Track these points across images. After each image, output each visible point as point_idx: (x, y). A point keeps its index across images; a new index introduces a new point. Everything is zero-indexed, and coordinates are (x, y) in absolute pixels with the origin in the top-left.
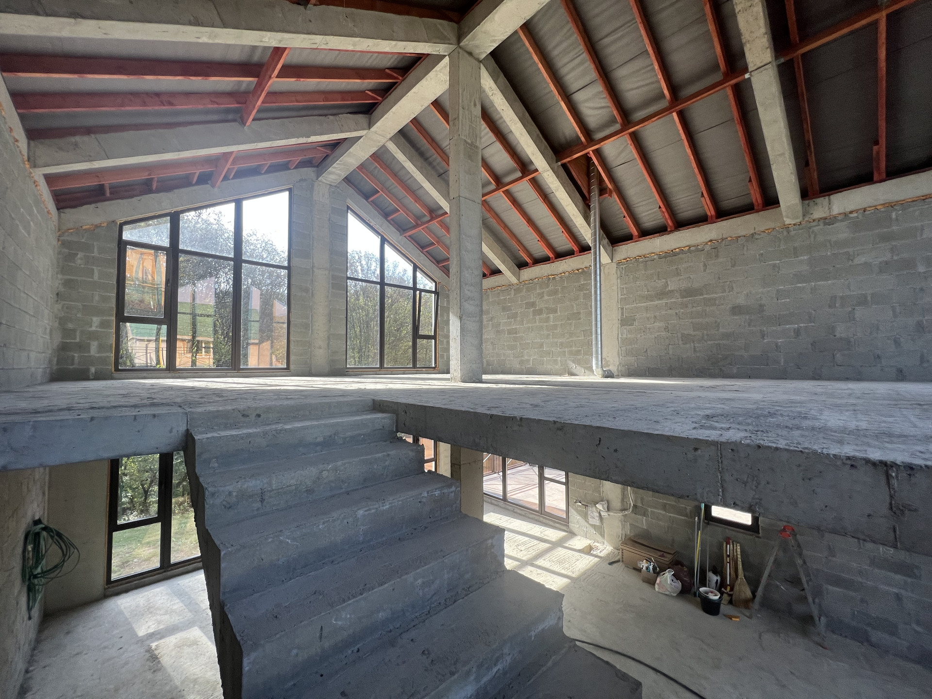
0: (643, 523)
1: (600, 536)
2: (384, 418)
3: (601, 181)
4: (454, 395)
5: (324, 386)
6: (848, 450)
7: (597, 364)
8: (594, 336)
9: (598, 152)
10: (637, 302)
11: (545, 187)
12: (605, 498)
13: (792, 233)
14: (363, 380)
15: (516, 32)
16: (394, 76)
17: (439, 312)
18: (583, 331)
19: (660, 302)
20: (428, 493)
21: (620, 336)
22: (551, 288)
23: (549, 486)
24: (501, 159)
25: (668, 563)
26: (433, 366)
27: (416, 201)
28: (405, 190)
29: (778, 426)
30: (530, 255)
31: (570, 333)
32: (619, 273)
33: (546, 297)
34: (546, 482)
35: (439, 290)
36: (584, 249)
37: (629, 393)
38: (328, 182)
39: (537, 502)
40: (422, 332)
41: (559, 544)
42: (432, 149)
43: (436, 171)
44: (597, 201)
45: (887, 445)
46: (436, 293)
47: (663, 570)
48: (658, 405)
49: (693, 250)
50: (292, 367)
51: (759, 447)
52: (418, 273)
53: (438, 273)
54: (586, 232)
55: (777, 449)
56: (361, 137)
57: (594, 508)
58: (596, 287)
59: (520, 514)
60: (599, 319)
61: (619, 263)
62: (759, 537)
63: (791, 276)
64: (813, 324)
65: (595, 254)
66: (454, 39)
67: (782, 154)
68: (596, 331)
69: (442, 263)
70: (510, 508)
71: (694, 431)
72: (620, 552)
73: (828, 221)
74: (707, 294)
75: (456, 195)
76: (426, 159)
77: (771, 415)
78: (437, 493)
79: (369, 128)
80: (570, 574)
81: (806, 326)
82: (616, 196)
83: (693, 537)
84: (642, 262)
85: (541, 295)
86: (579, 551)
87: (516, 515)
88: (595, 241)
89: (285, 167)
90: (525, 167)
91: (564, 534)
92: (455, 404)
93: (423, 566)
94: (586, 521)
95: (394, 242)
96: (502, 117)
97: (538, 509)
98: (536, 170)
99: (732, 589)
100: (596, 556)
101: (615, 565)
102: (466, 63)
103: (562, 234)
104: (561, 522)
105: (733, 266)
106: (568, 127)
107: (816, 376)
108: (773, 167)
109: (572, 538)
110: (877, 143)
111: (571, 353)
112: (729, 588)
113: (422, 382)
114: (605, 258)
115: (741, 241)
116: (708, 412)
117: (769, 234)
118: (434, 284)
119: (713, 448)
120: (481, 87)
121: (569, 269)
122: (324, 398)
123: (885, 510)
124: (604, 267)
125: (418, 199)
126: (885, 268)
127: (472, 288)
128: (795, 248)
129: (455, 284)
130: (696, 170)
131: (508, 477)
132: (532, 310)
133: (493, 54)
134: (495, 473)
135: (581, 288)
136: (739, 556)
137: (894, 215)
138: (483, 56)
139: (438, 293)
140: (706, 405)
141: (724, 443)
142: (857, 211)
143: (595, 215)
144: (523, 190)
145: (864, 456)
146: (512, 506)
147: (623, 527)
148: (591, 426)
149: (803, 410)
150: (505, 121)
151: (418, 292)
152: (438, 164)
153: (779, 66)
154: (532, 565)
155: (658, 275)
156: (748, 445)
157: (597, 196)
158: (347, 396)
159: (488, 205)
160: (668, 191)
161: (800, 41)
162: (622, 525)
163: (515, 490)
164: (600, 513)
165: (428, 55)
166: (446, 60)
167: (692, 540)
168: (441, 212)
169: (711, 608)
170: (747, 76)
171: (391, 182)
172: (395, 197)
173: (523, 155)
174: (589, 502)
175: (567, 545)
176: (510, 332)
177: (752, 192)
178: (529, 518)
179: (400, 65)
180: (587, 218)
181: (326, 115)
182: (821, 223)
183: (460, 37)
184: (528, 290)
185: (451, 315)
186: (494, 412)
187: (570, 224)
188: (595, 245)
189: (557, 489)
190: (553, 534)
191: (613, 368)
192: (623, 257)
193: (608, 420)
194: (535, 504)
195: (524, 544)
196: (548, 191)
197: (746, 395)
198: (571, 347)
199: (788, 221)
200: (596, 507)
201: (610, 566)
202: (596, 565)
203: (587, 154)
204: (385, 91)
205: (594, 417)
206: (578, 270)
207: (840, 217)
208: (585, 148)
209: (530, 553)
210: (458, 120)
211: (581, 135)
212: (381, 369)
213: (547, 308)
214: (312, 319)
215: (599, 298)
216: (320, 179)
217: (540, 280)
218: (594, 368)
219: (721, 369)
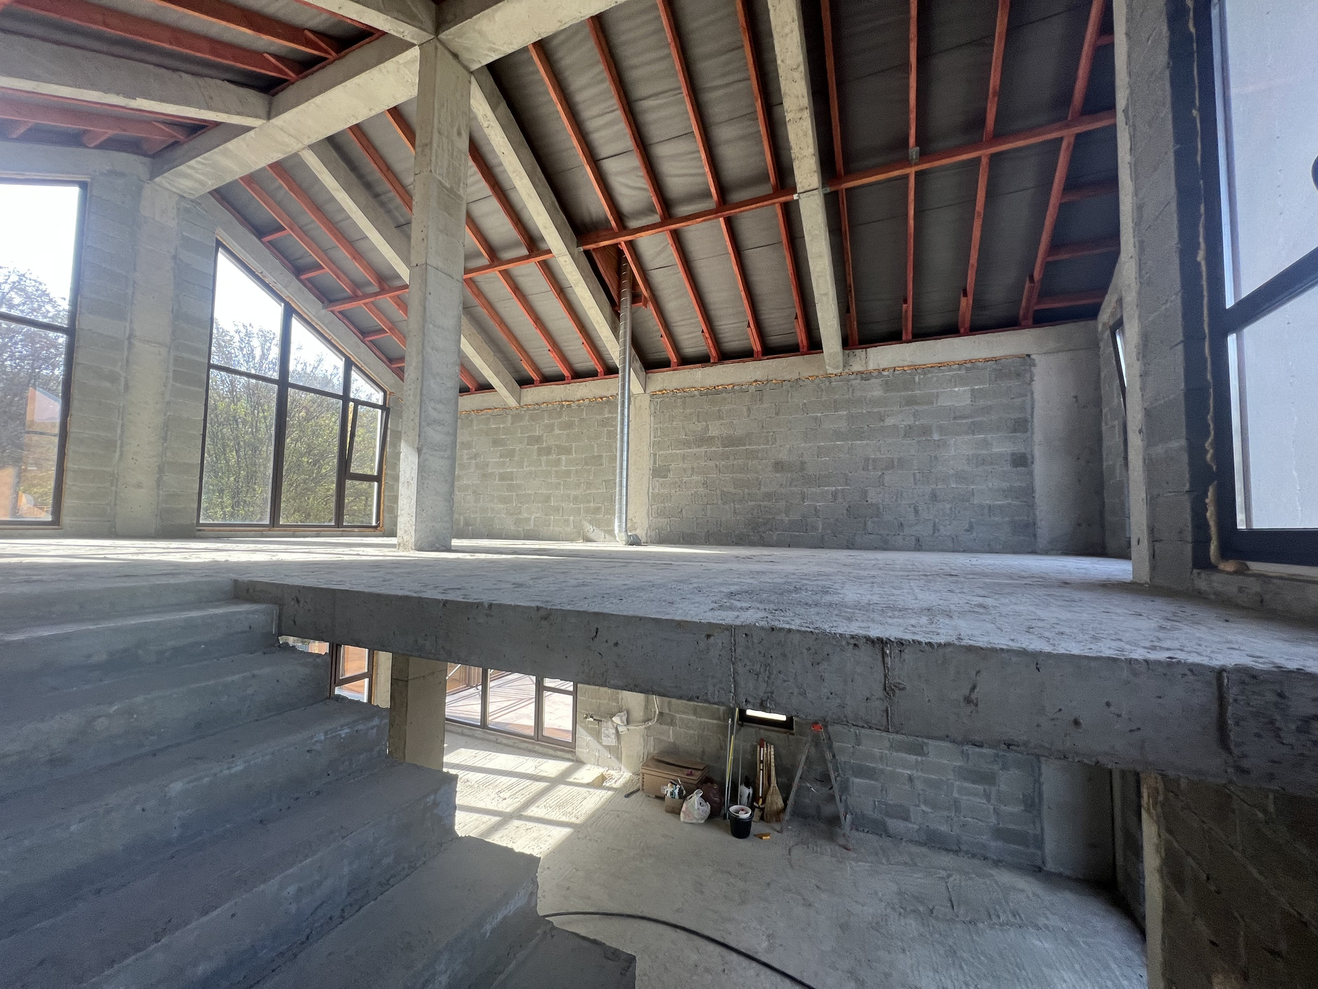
0: (670, 735)
1: (616, 760)
2: (254, 612)
3: (634, 284)
4: (395, 571)
5: (135, 557)
6: (854, 628)
7: (620, 526)
8: (617, 489)
9: (631, 245)
10: (673, 447)
11: (560, 277)
12: (624, 707)
13: (834, 384)
14: (229, 546)
15: (524, 50)
16: (321, 46)
17: (388, 439)
18: (605, 481)
19: (698, 450)
20: (326, 733)
21: (651, 490)
22: (565, 418)
23: (550, 699)
24: (498, 225)
25: (696, 782)
26: (374, 524)
27: (355, 258)
28: (335, 235)
29: (799, 603)
30: (537, 369)
31: (588, 483)
32: (652, 409)
33: (557, 432)
34: (546, 693)
35: (390, 404)
36: (611, 371)
37: (653, 565)
38: (178, 191)
39: (533, 724)
40: (355, 468)
41: (562, 779)
42: (386, 181)
43: (394, 218)
44: (628, 309)
45: (890, 621)
46: (385, 408)
47: (690, 792)
48: (681, 581)
49: (737, 390)
50: (66, 520)
51: (773, 629)
52: (353, 373)
53: (388, 377)
54: (615, 349)
55: (790, 630)
56: (249, 129)
57: (610, 723)
58: (622, 423)
59: (506, 745)
60: (625, 467)
61: (653, 395)
62: (793, 734)
63: (831, 432)
64: (848, 487)
65: (624, 379)
66: (430, 25)
67: (826, 294)
68: (621, 481)
69: (395, 362)
70: (492, 737)
71: (710, 614)
72: (641, 777)
73: (865, 376)
74: (749, 445)
75: (421, 261)
76: (376, 196)
77: (797, 590)
78: (344, 732)
79: (269, 117)
80: (573, 820)
81: (843, 489)
82: (652, 308)
83: (726, 745)
84: (681, 398)
85: (550, 428)
86: (588, 785)
87: (500, 746)
88: (624, 362)
89: (75, 140)
90: (533, 243)
91: (567, 764)
92: (390, 585)
93: (301, 862)
94: (599, 742)
95: (310, 316)
96: (501, 164)
97: (532, 734)
98: (549, 252)
99: (764, 802)
100: (609, 789)
101: (633, 796)
102: (446, 67)
103: (583, 346)
104: (563, 748)
105: (777, 414)
106: (593, 203)
107: (850, 546)
108: (818, 307)
109: (579, 768)
110: (905, 301)
111: (587, 511)
112: (761, 800)
113: (346, 550)
114: (636, 387)
115: (787, 385)
116: (733, 589)
117: (812, 381)
118: (382, 394)
119: (726, 632)
120: (470, 109)
121: (590, 396)
122: (124, 579)
123: (879, 692)
124: (635, 398)
125: (358, 255)
126: (909, 432)
127: (440, 407)
128: (835, 401)
129: (411, 398)
130: (743, 293)
131: (490, 692)
132: (536, 447)
133: (493, 68)
134: (472, 687)
135: (604, 423)
136: (773, 760)
137: (917, 379)
138: (475, 67)
139: (389, 409)
140: (735, 580)
141: (738, 626)
142: (888, 369)
143: (625, 328)
144: (529, 274)
145: (866, 633)
146: (495, 735)
147: (646, 745)
148: (585, 612)
149: (828, 583)
150: (505, 171)
151: (351, 404)
152: (397, 208)
153: (826, 195)
154: (520, 817)
155: (698, 416)
156: (762, 628)
157: (629, 303)
158: (179, 574)
159: (477, 287)
160: (712, 313)
161: (845, 174)
162: (644, 740)
163: (502, 709)
164: (617, 729)
165: (384, 33)
166: (415, 52)
167: (723, 748)
168: (398, 283)
169: (740, 830)
170: (795, 197)
171: (308, 218)
172: (317, 244)
173: (530, 224)
174: (601, 716)
175: (571, 780)
176: (503, 477)
177: (798, 331)
178: (519, 748)
179: (333, 32)
180: (615, 329)
181: (175, 70)
182: (859, 377)
183: (440, 25)
184: (532, 418)
185: (403, 445)
186: (451, 597)
187: (593, 334)
188: (624, 367)
189: (562, 702)
190: (552, 767)
191: (641, 533)
192: (658, 389)
193: (612, 603)
194: (529, 727)
195: (509, 788)
196: (565, 284)
197: (779, 567)
198: (589, 502)
199: (830, 370)
200: (612, 721)
201: (627, 799)
202: (609, 801)
203: (617, 244)
204: (306, 66)
205: (595, 599)
206: (602, 398)
207: (875, 374)
208: (615, 236)
209: (517, 800)
210: (431, 149)
211: (611, 218)
212: (274, 526)
213: (558, 447)
214: (123, 432)
215: (626, 438)
216: (158, 180)
217: (550, 405)
218: (616, 531)
219: (761, 536)
